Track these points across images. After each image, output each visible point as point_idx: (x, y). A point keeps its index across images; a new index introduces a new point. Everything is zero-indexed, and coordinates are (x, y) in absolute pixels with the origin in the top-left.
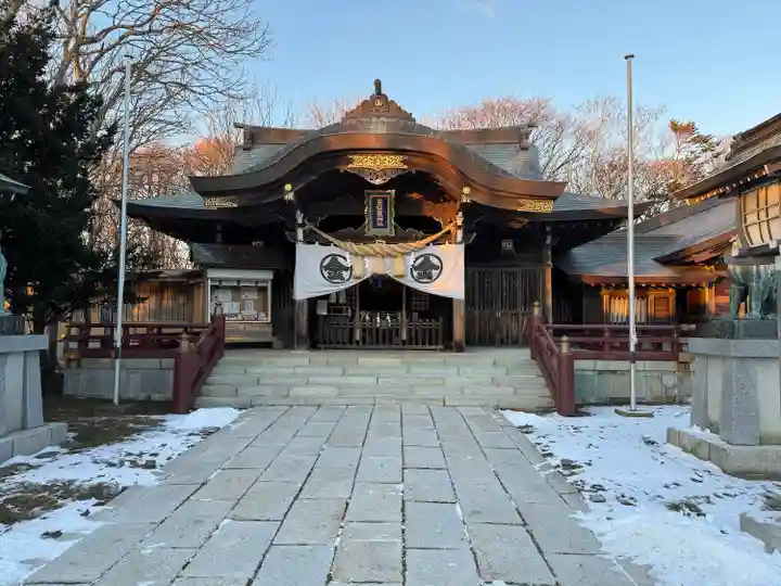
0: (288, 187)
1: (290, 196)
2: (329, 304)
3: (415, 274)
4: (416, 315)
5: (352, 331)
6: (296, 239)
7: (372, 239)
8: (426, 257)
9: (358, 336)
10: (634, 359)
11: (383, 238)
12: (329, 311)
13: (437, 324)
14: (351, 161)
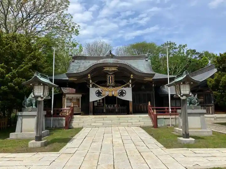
0: (89, 75)
1: (89, 77)
2: (97, 103)
3: (119, 94)
4: (119, 105)
5: (103, 110)
6: (90, 87)
7: (108, 87)
8: (122, 90)
9: (105, 111)
10: (171, 115)
11: (112, 86)
12: (97, 104)
13: (125, 108)
14: (104, 69)
